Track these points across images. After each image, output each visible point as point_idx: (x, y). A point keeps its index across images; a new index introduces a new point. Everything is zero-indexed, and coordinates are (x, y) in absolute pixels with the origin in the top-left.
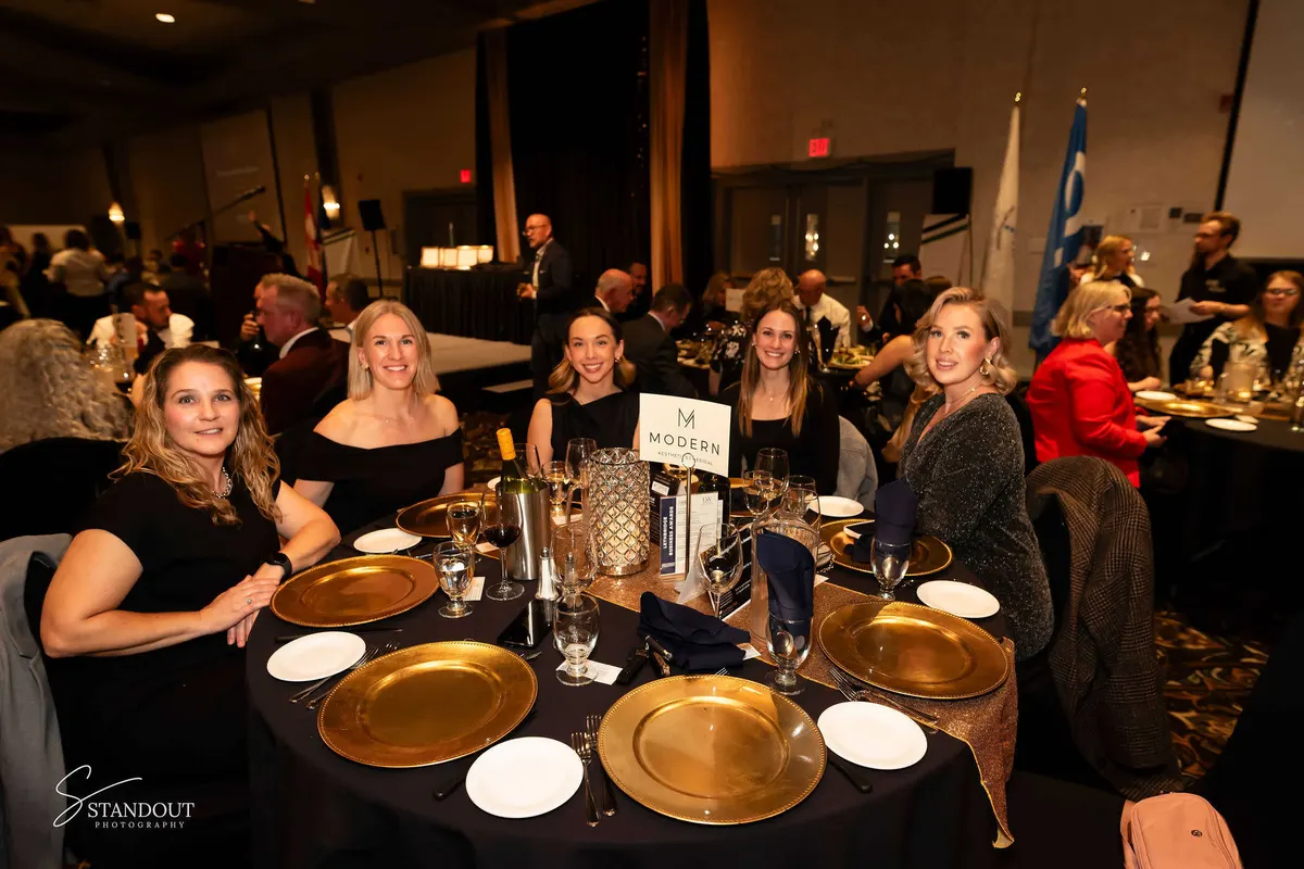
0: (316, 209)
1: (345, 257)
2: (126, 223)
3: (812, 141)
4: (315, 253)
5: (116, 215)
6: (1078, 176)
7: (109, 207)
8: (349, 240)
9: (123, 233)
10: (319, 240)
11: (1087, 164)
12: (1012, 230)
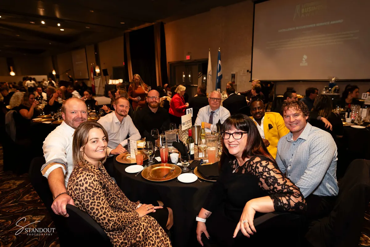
0: (93, 71)
1: (99, 81)
2: (56, 75)
3: (187, 56)
4: (93, 81)
5: (54, 73)
6: (220, 65)
7: (53, 71)
8: (100, 78)
9: (55, 76)
10: (94, 78)
11: (221, 62)
12: (211, 75)
